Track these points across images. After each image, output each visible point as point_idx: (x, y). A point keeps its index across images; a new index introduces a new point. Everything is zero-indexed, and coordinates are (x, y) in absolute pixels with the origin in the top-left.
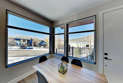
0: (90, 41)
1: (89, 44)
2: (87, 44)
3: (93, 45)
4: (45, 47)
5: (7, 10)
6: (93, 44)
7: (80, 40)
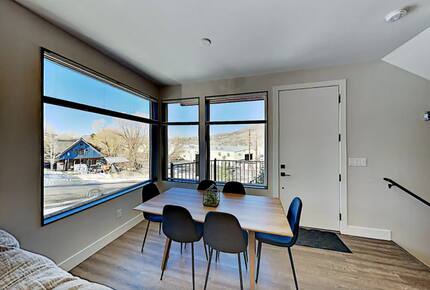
0: (254, 144)
1: (253, 152)
2: (247, 152)
3: (263, 153)
4: (95, 167)
5: (43, 50)
6: (262, 150)
7: (228, 139)
